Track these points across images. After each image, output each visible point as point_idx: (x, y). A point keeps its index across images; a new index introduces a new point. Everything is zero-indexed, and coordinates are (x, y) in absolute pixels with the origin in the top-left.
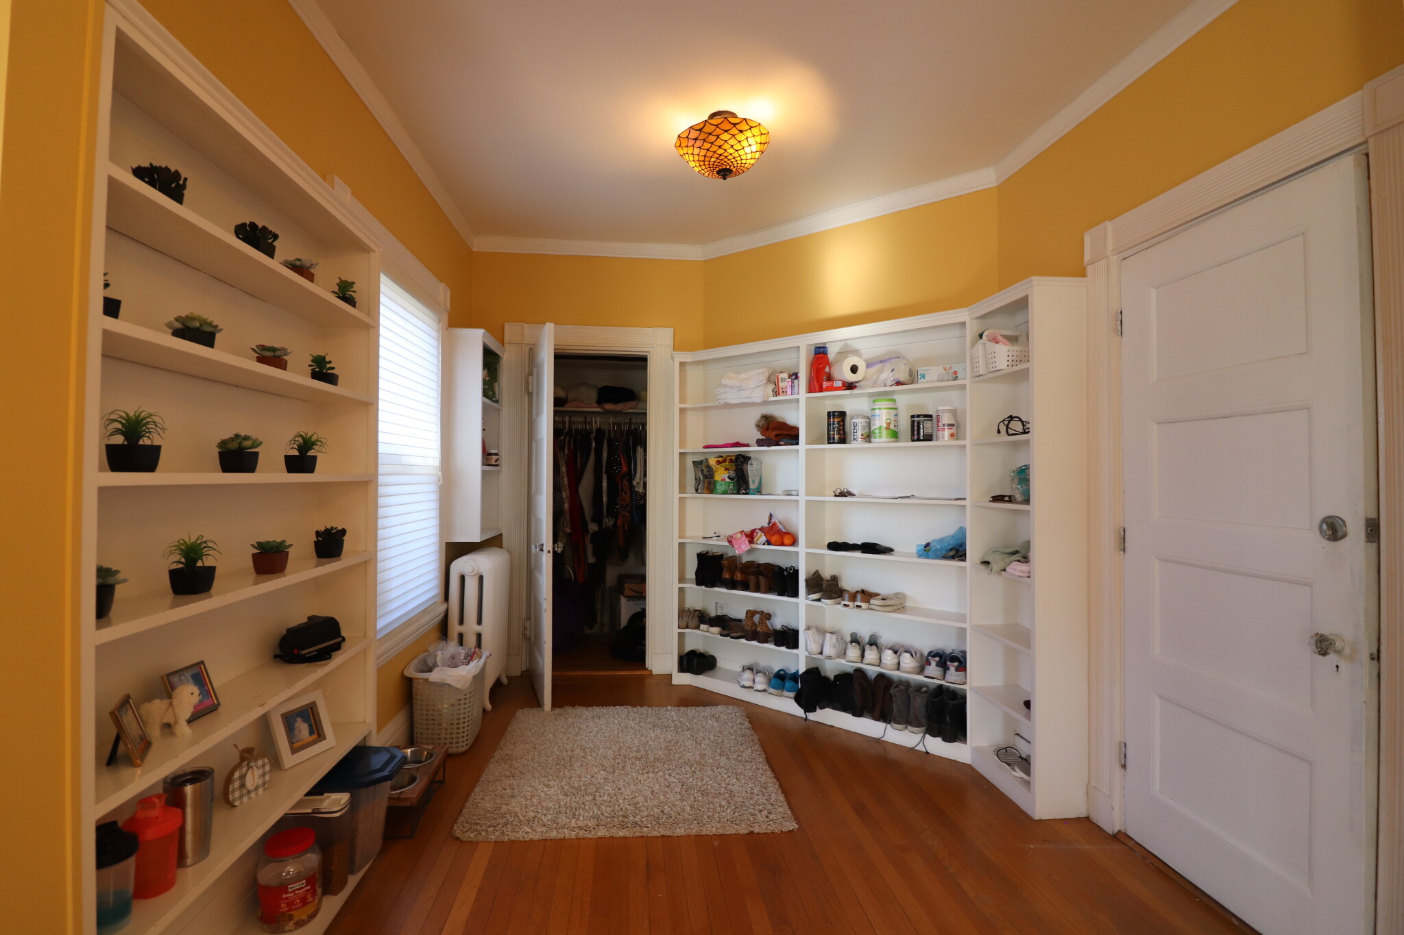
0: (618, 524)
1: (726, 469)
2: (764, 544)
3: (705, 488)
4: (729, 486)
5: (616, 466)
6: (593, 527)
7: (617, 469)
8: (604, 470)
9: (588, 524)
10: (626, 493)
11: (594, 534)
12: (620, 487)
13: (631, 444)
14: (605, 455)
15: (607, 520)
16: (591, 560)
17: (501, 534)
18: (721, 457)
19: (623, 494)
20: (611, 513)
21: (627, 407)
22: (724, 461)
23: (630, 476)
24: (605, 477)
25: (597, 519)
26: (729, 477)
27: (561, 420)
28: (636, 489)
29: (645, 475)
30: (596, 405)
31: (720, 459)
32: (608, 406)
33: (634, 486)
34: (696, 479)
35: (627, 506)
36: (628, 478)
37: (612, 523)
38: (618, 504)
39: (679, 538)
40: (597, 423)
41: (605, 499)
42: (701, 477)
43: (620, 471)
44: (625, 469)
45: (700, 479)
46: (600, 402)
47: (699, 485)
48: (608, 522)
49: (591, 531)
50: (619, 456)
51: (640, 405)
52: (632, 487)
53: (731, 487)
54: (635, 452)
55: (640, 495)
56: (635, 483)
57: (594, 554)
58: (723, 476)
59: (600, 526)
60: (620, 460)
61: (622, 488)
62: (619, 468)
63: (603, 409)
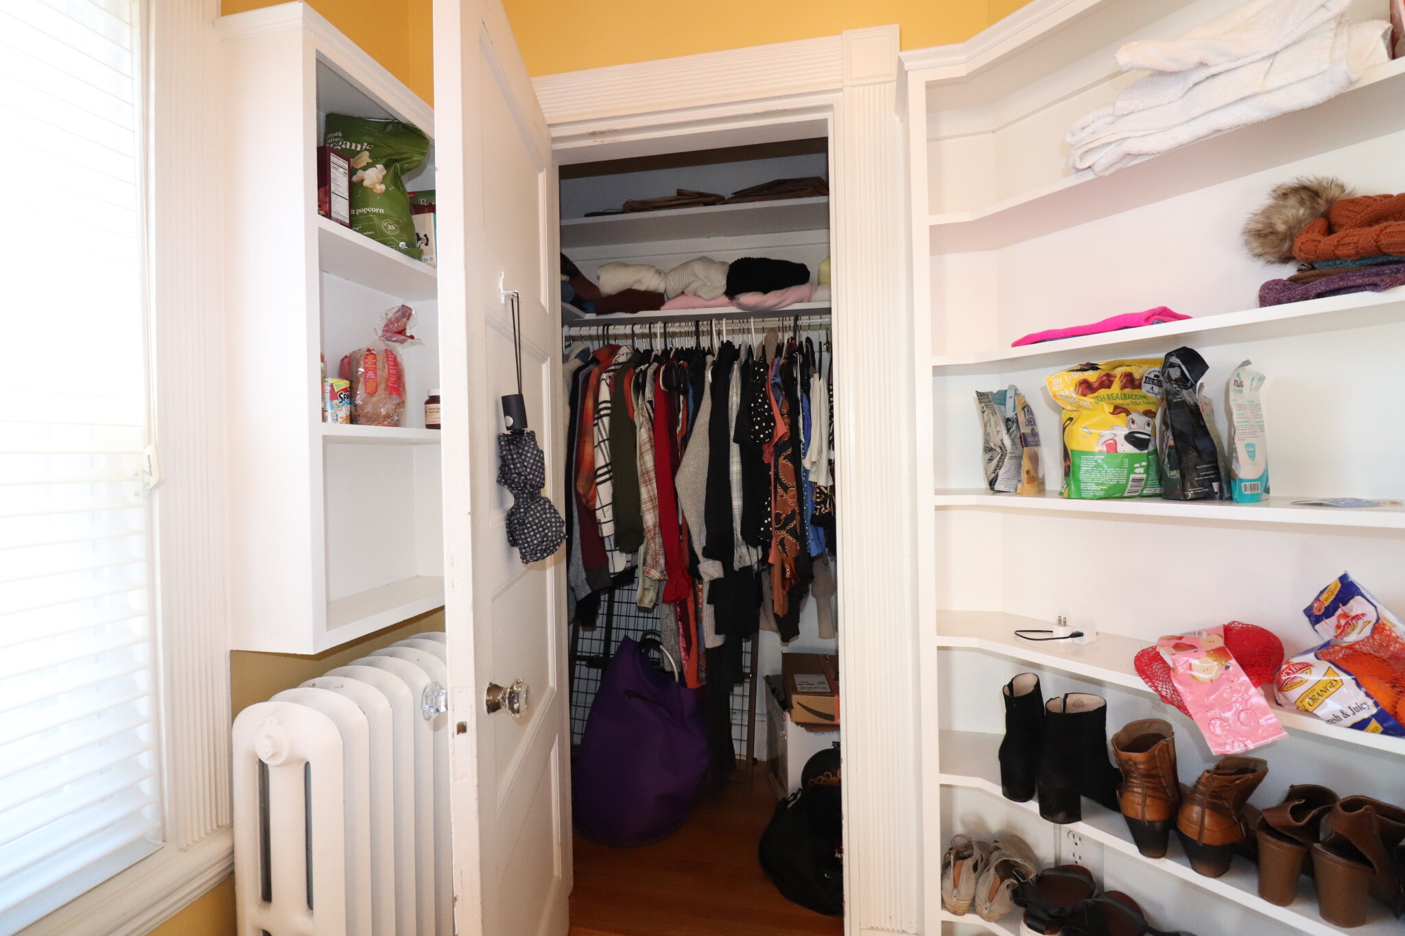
0: (771, 560)
1: (1118, 410)
2: (1361, 726)
3: (1024, 476)
4: (1131, 470)
5: (759, 423)
6: (711, 570)
7: (762, 430)
8: (732, 434)
9: (698, 562)
10: (785, 488)
11: (714, 583)
12: (771, 473)
13: (797, 374)
14: (735, 399)
15: (744, 550)
16: (712, 640)
17: (442, 608)
18: (1094, 367)
19: (780, 490)
20: (755, 536)
21: (789, 299)
22: (1106, 382)
23: (795, 447)
24: (735, 449)
25: (720, 547)
26: (1131, 438)
27: (647, 331)
28: (812, 478)
29: (831, 443)
30: (725, 299)
31: (1092, 376)
32: (750, 299)
33: (807, 472)
34: (988, 449)
35: (790, 518)
36: (790, 451)
37: (755, 559)
38: (769, 514)
39: (940, 632)
40: (725, 334)
41: (737, 503)
42: (1008, 442)
43: (770, 436)
44: (781, 428)
45: (1002, 447)
46: (732, 291)
47: (998, 467)
48: (746, 556)
49: (706, 579)
50: (766, 398)
51: (820, 293)
52: (799, 472)
53: (1140, 472)
54: (806, 388)
55: (821, 492)
56: (806, 463)
57: (718, 631)
58: (1107, 434)
59: (727, 563)
60: (770, 409)
61: (776, 474)
62: (769, 426)
63: (740, 306)
